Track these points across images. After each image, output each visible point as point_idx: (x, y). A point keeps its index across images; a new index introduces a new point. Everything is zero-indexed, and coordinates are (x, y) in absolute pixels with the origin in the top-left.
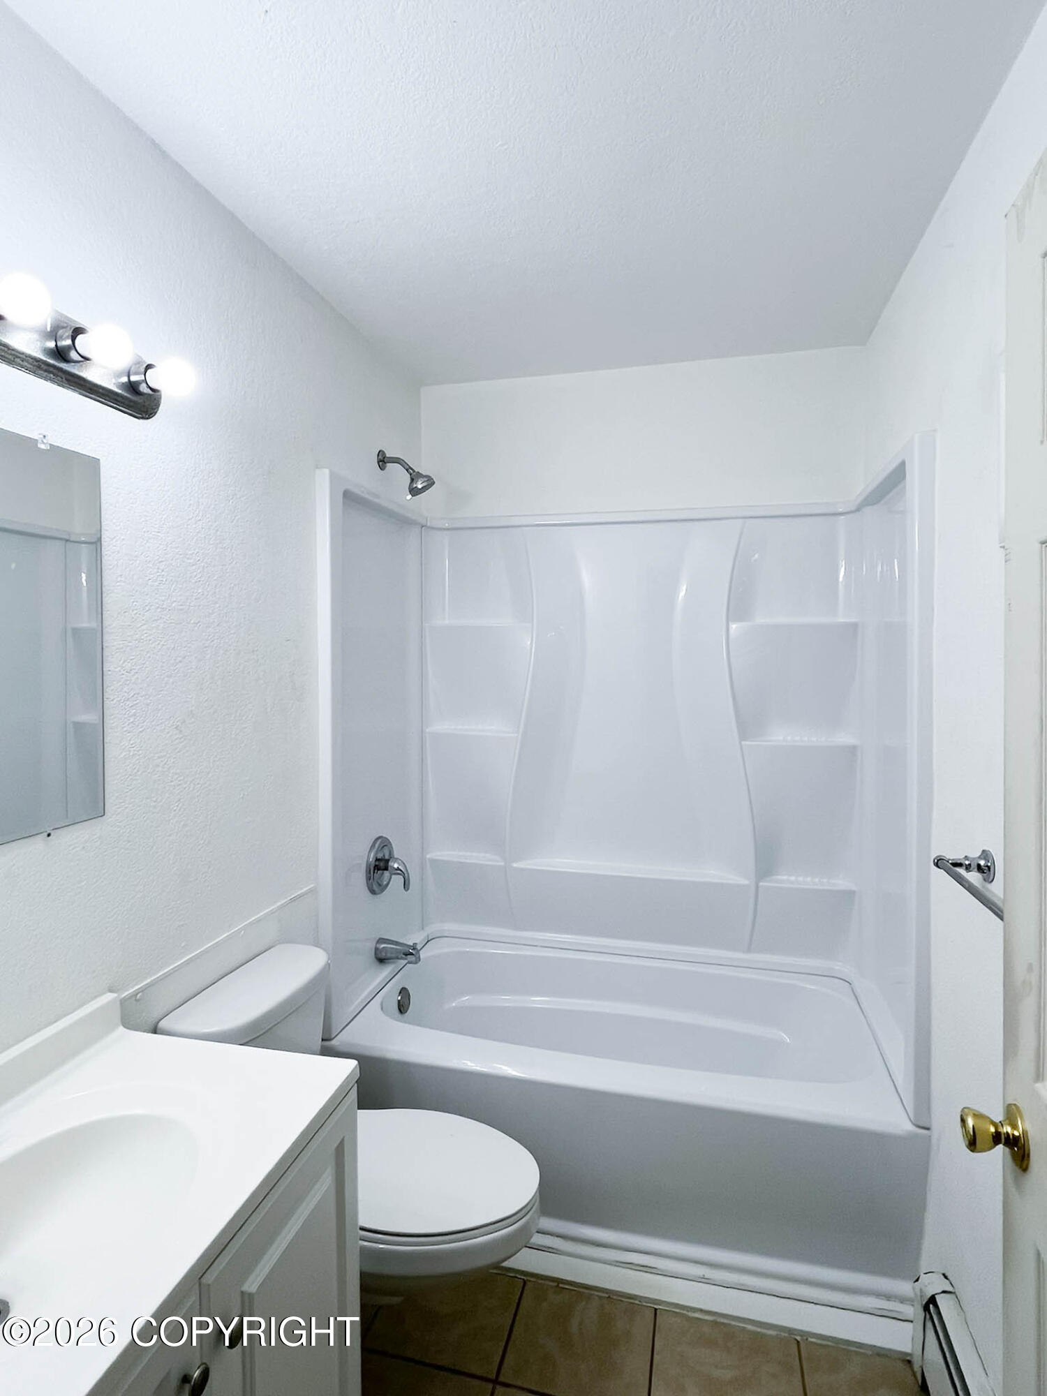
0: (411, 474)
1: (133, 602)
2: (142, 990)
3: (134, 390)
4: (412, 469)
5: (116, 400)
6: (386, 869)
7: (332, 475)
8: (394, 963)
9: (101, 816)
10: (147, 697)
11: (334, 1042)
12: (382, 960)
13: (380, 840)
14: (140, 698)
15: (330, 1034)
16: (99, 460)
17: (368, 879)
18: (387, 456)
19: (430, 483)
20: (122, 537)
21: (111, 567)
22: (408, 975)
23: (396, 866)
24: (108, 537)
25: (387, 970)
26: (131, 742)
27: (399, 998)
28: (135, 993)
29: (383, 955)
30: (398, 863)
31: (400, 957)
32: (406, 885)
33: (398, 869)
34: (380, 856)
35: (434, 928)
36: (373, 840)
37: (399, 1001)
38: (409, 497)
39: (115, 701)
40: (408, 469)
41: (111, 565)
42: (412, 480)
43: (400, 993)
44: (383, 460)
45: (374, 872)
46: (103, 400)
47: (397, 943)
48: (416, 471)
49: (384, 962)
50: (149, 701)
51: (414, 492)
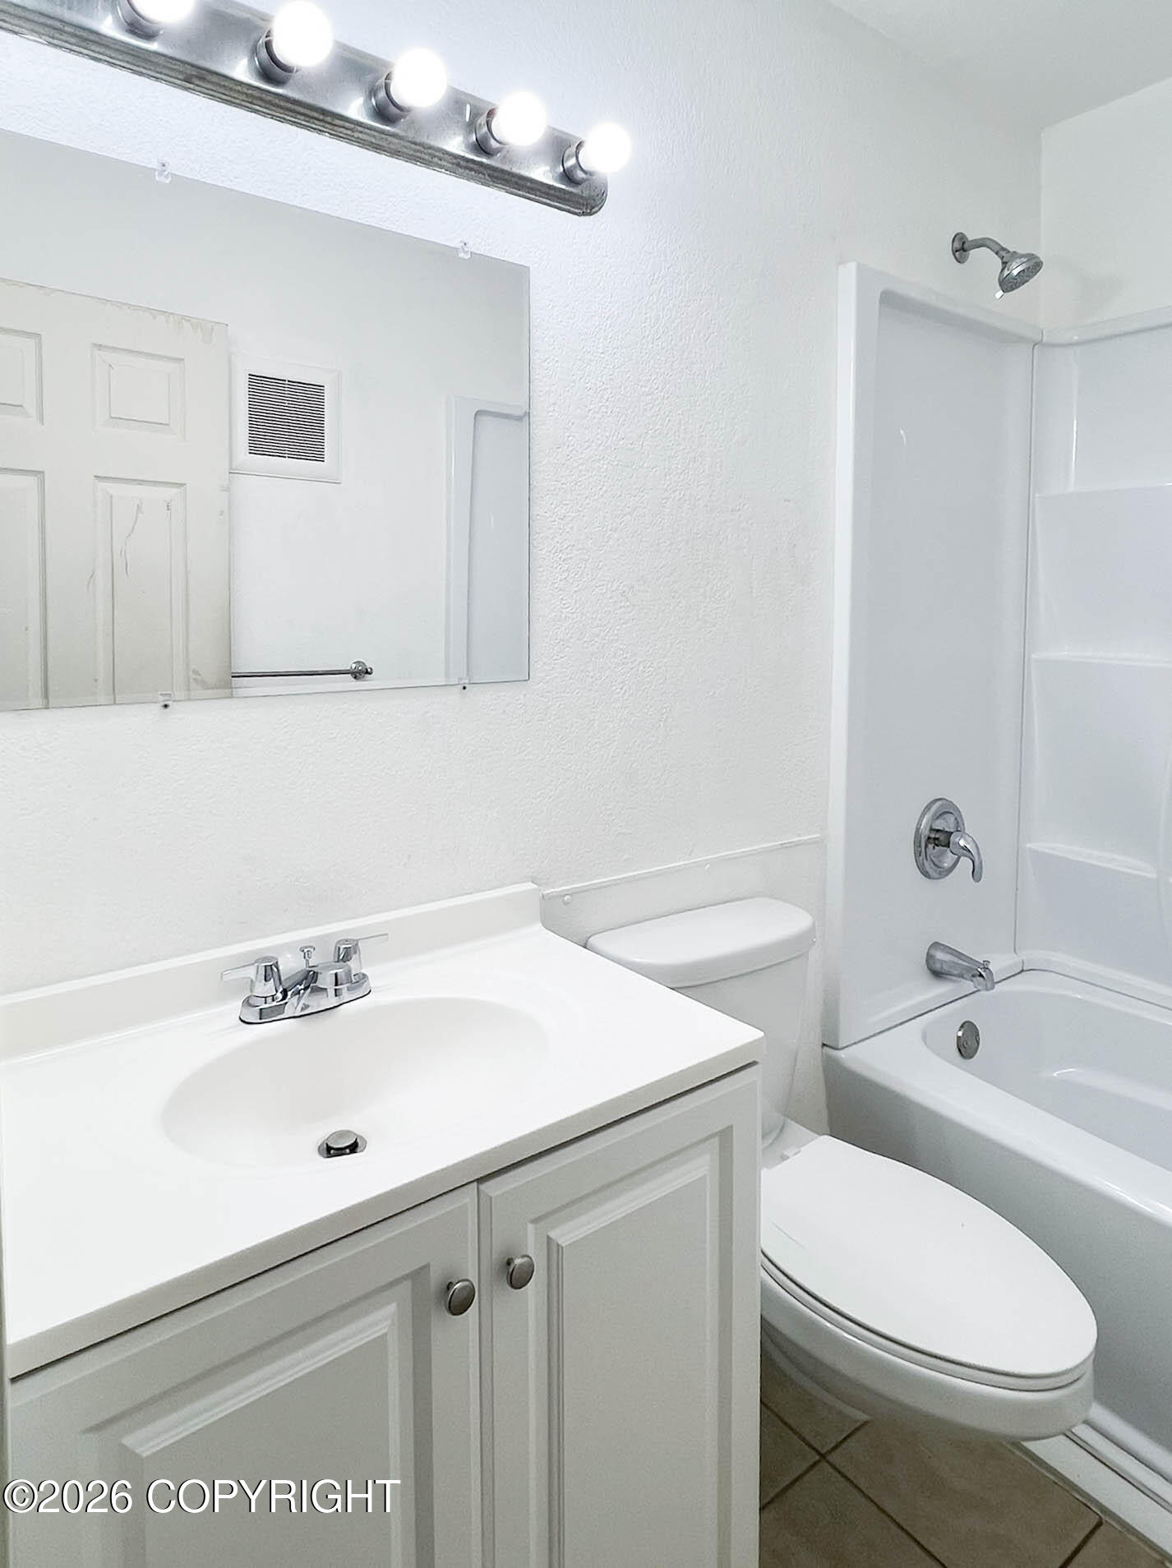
0: (1002, 258)
1: (569, 436)
2: (572, 894)
3: (569, 178)
4: (1004, 249)
5: (548, 194)
6: (948, 845)
7: (862, 270)
8: (955, 981)
9: (525, 680)
10: (585, 551)
11: (842, 1054)
12: (938, 974)
13: (938, 803)
14: (575, 552)
15: (837, 1040)
16: (528, 268)
17: (918, 854)
18: (970, 239)
19: (1034, 266)
20: (556, 359)
21: (541, 394)
22: (978, 1007)
23: (962, 843)
24: (539, 358)
25: (943, 989)
26: (564, 602)
27: (960, 1034)
28: (562, 894)
29: (938, 967)
30: (966, 840)
31: (965, 976)
32: (976, 874)
33: (965, 848)
34: (939, 825)
35: (1033, 955)
36: (931, 800)
37: (959, 1037)
38: (1001, 293)
39: (544, 551)
40: (1000, 251)
41: (541, 391)
42: (1005, 263)
43: (962, 1026)
44: (962, 248)
45: (926, 846)
46: (534, 197)
47: (959, 955)
48: (1011, 250)
49: (941, 977)
50: (587, 557)
51: (1008, 284)
